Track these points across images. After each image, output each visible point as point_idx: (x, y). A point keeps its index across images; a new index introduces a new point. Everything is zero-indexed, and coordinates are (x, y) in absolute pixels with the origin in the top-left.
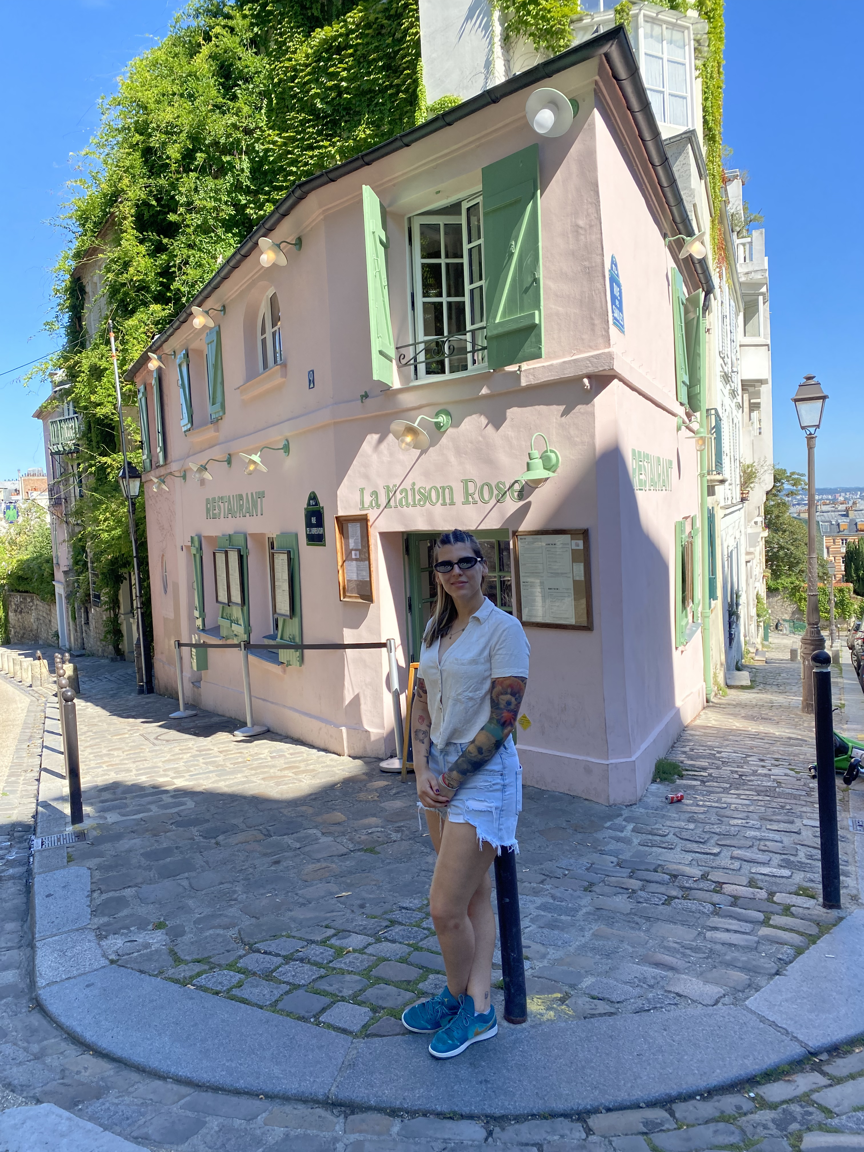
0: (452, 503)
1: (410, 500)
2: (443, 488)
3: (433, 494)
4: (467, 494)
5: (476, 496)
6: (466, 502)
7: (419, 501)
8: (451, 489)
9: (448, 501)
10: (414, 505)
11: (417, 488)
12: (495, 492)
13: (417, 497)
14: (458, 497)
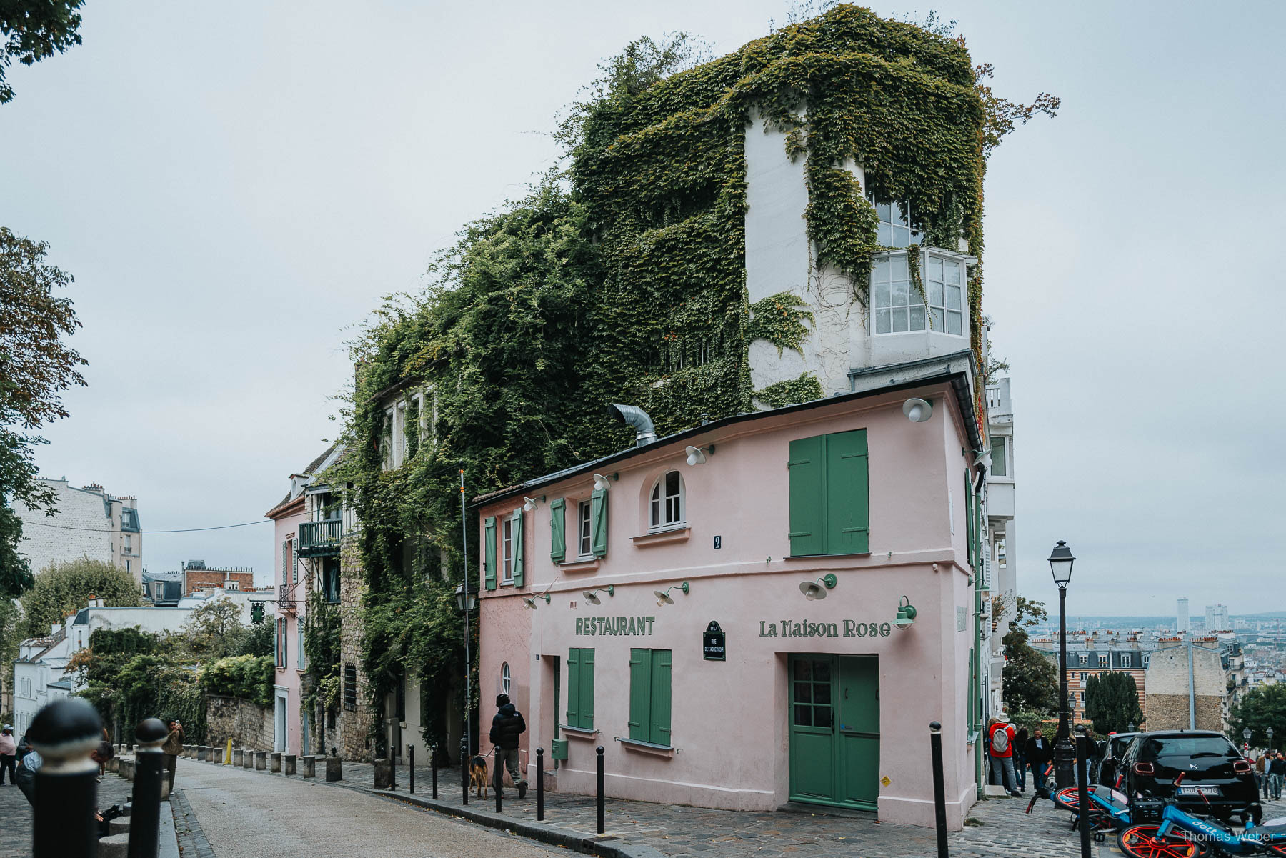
0: (836, 635)
1: (802, 632)
2: (829, 625)
3: (821, 628)
4: (847, 630)
5: (855, 632)
6: (847, 635)
7: (810, 632)
8: (835, 626)
9: (832, 633)
10: (805, 635)
11: (808, 623)
12: (869, 630)
13: (808, 630)
14: (841, 630)
